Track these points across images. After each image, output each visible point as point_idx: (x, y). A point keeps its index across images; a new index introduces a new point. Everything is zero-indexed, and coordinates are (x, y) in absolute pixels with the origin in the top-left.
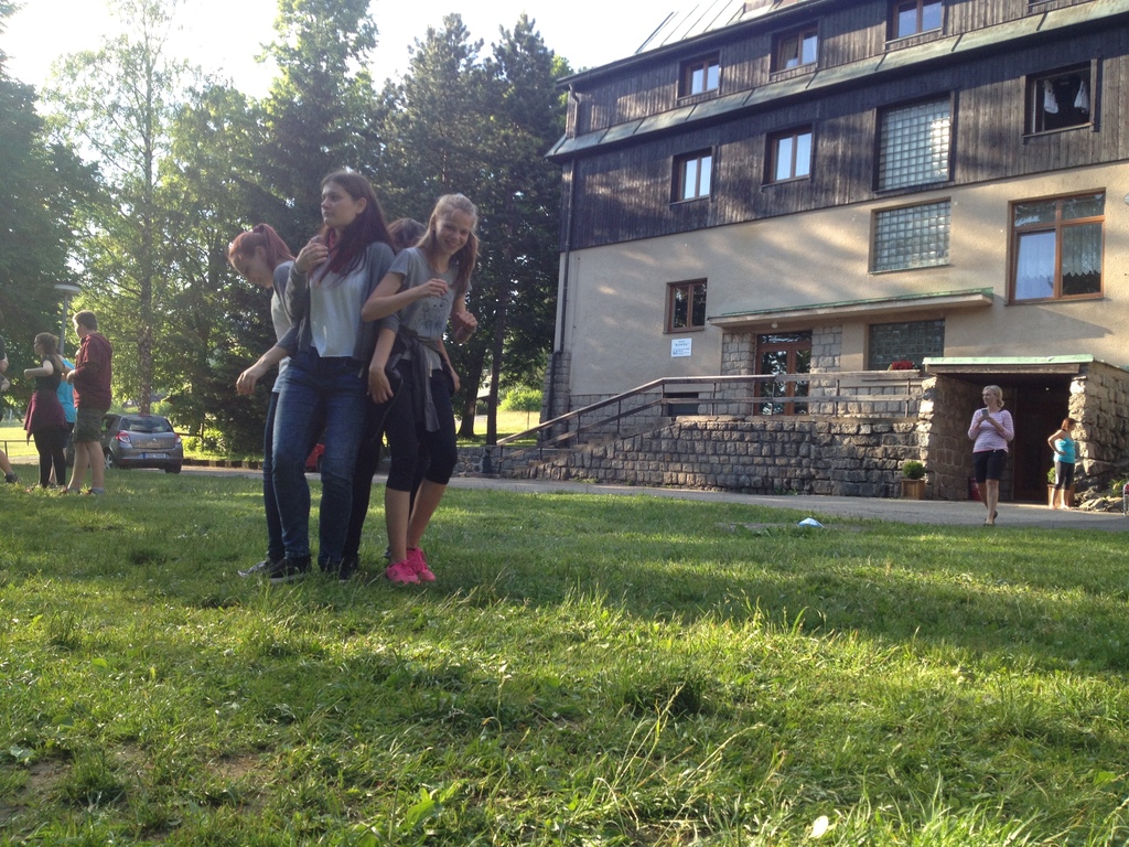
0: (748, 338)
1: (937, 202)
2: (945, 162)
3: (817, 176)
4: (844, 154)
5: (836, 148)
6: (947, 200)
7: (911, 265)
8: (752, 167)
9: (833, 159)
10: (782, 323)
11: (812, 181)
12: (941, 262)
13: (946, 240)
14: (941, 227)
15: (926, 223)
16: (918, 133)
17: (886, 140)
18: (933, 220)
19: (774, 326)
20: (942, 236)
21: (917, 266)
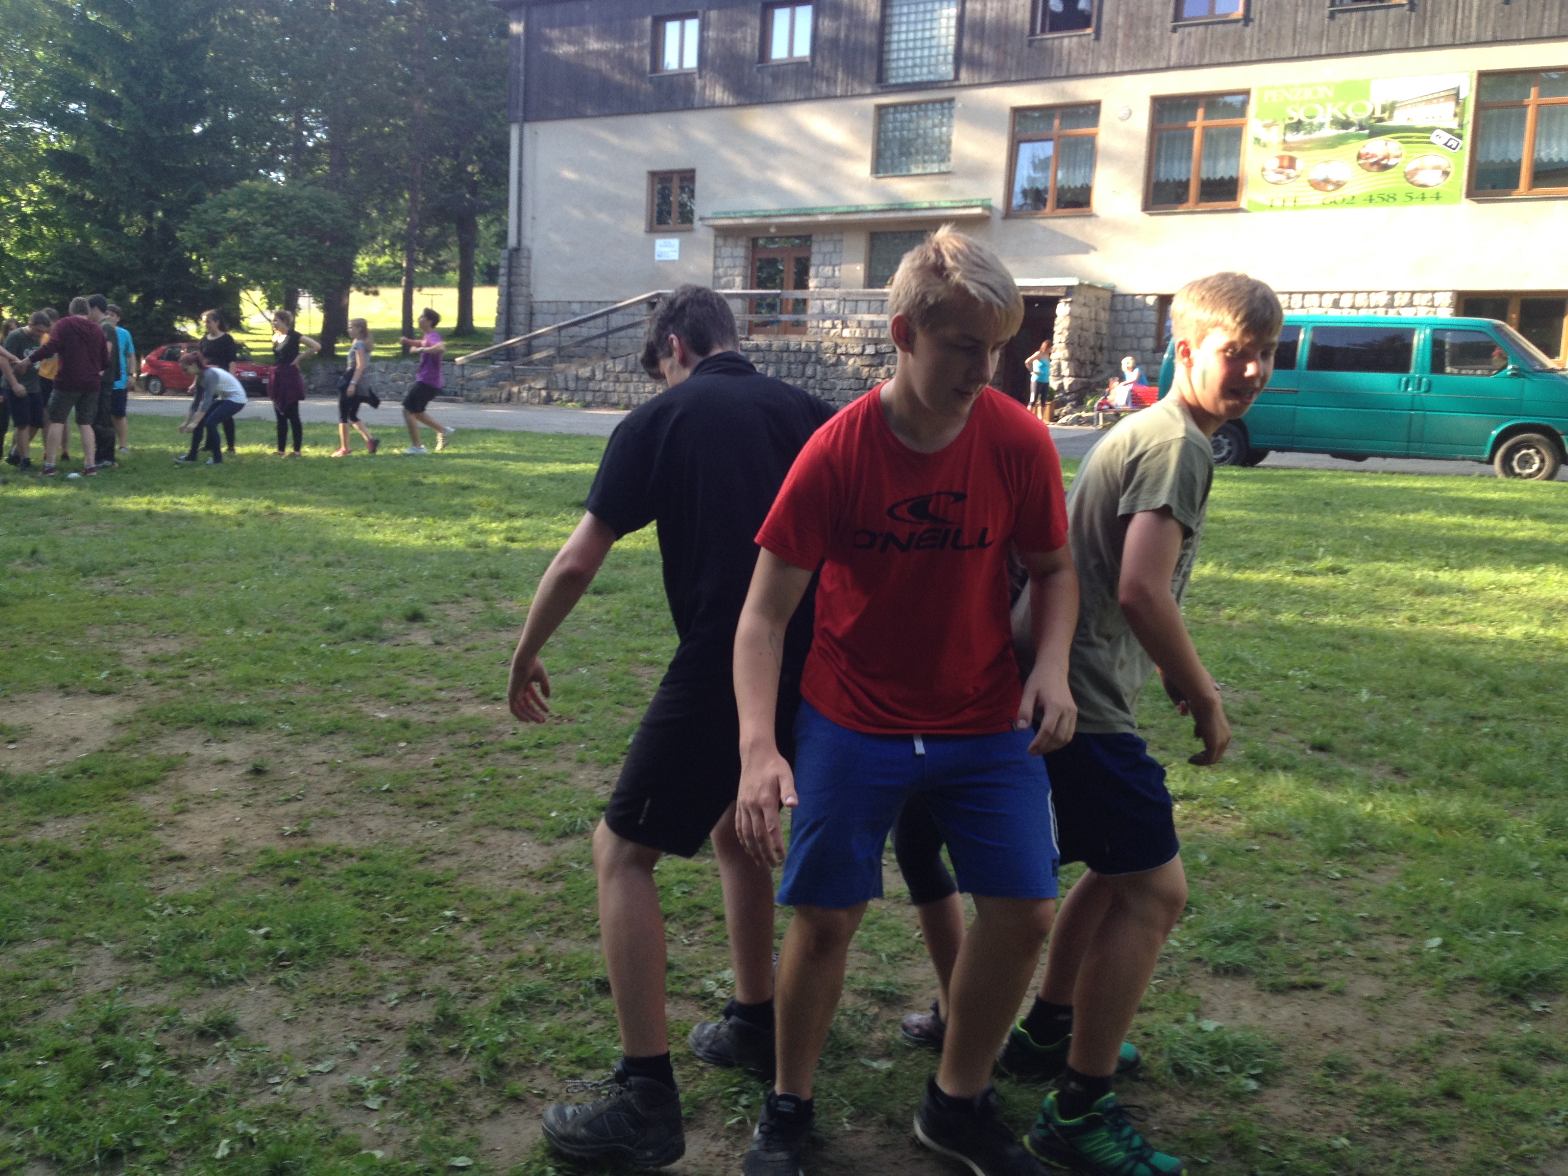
0: (743, 242)
1: (941, 102)
2: (950, 58)
3: (818, 60)
4: (847, 37)
5: (838, 29)
6: (951, 100)
7: (915, 171)
8: (745, 40)
9: (834, 42)
10: (779, 227)
11: (813, 65)
12: (944, 168)
13: (949, 143)
14: (944, 129)
15: (930, 122)
16: (924, 21)
17: (891, 25)
18: (937, 121)
19: (773, 230)
20: (944, 138)
21: (920, 171)
